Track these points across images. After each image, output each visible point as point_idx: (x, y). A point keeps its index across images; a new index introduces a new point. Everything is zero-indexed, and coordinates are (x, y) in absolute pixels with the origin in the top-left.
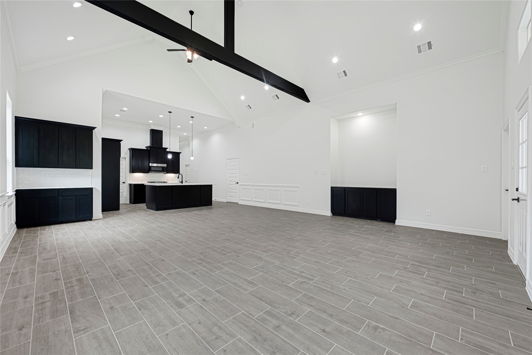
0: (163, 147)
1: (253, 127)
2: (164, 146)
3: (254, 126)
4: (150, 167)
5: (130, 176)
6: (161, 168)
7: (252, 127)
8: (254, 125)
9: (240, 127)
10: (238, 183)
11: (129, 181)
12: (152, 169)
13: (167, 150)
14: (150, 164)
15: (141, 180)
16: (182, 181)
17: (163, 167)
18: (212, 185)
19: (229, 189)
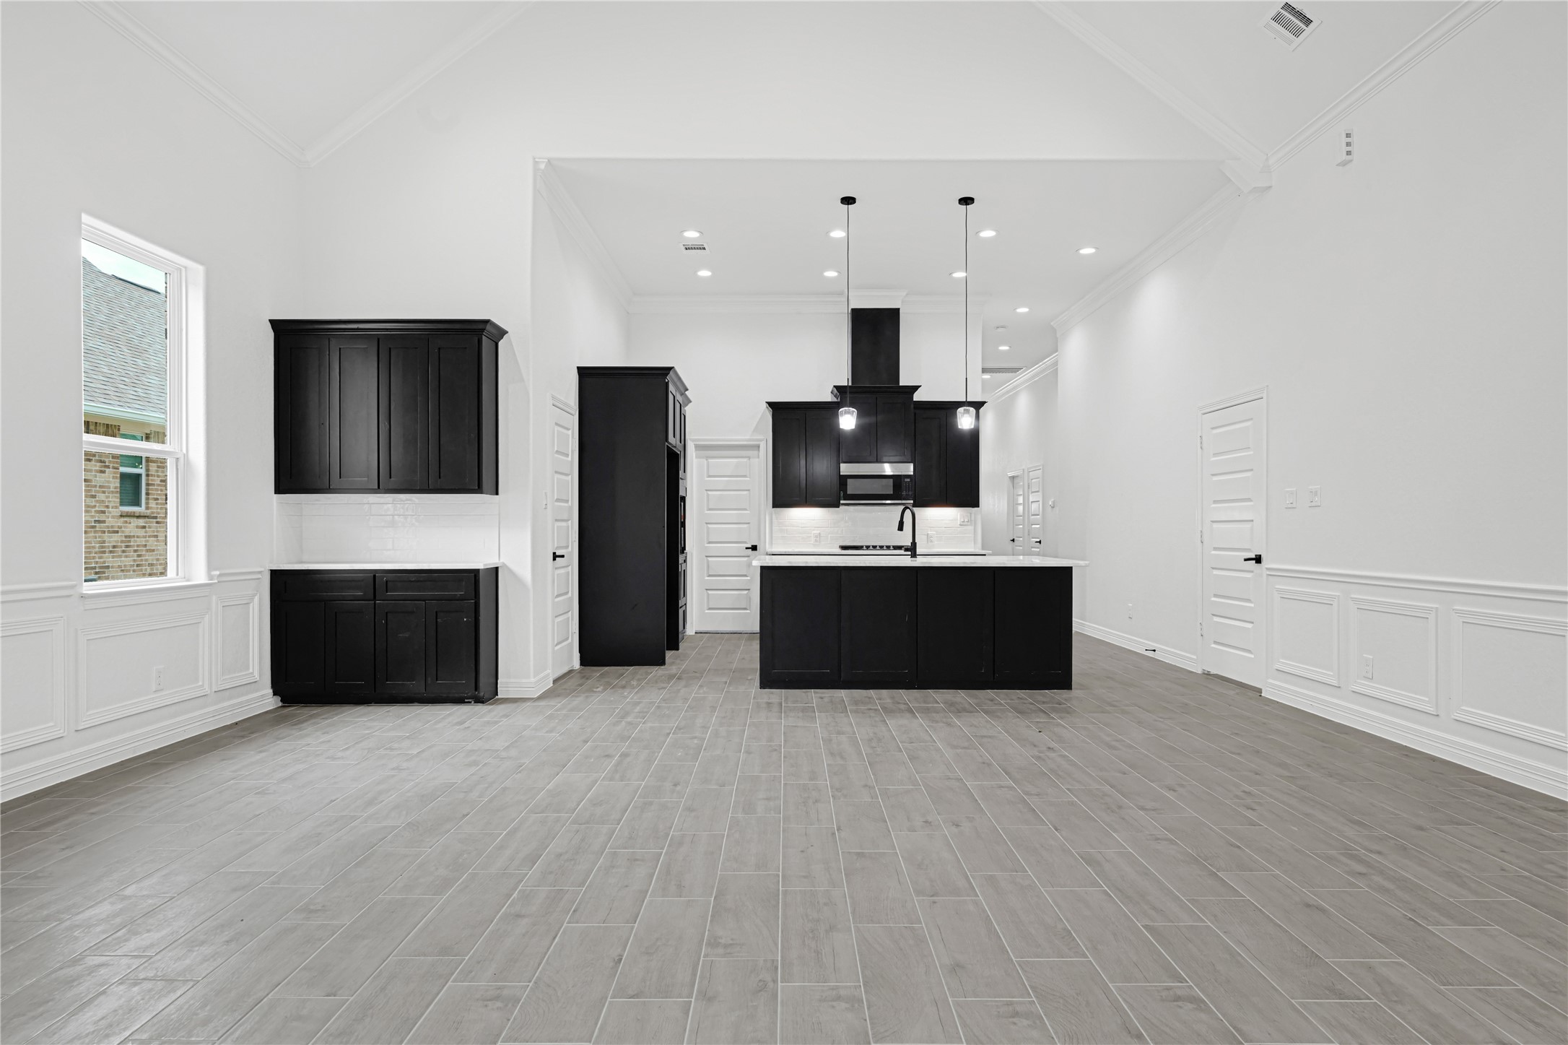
0: (901, 384)
1: (1344, 157)
2: (903, 381)
3: (1354, 149)
4: (843, 480)
5: (774, 520)
6: (891, 480)
7: (1344, 164)
8: (1354, 139)
9: (1270, 187)
10: (1258, 559)
11: (771, 543)
12: (852, 487)
13: (918, 397)
14: (842, 466)
15: (816, 537)
16: (914, 544)
17: (897, 479)
18: (1071, 568)
19: (1215, 596)
